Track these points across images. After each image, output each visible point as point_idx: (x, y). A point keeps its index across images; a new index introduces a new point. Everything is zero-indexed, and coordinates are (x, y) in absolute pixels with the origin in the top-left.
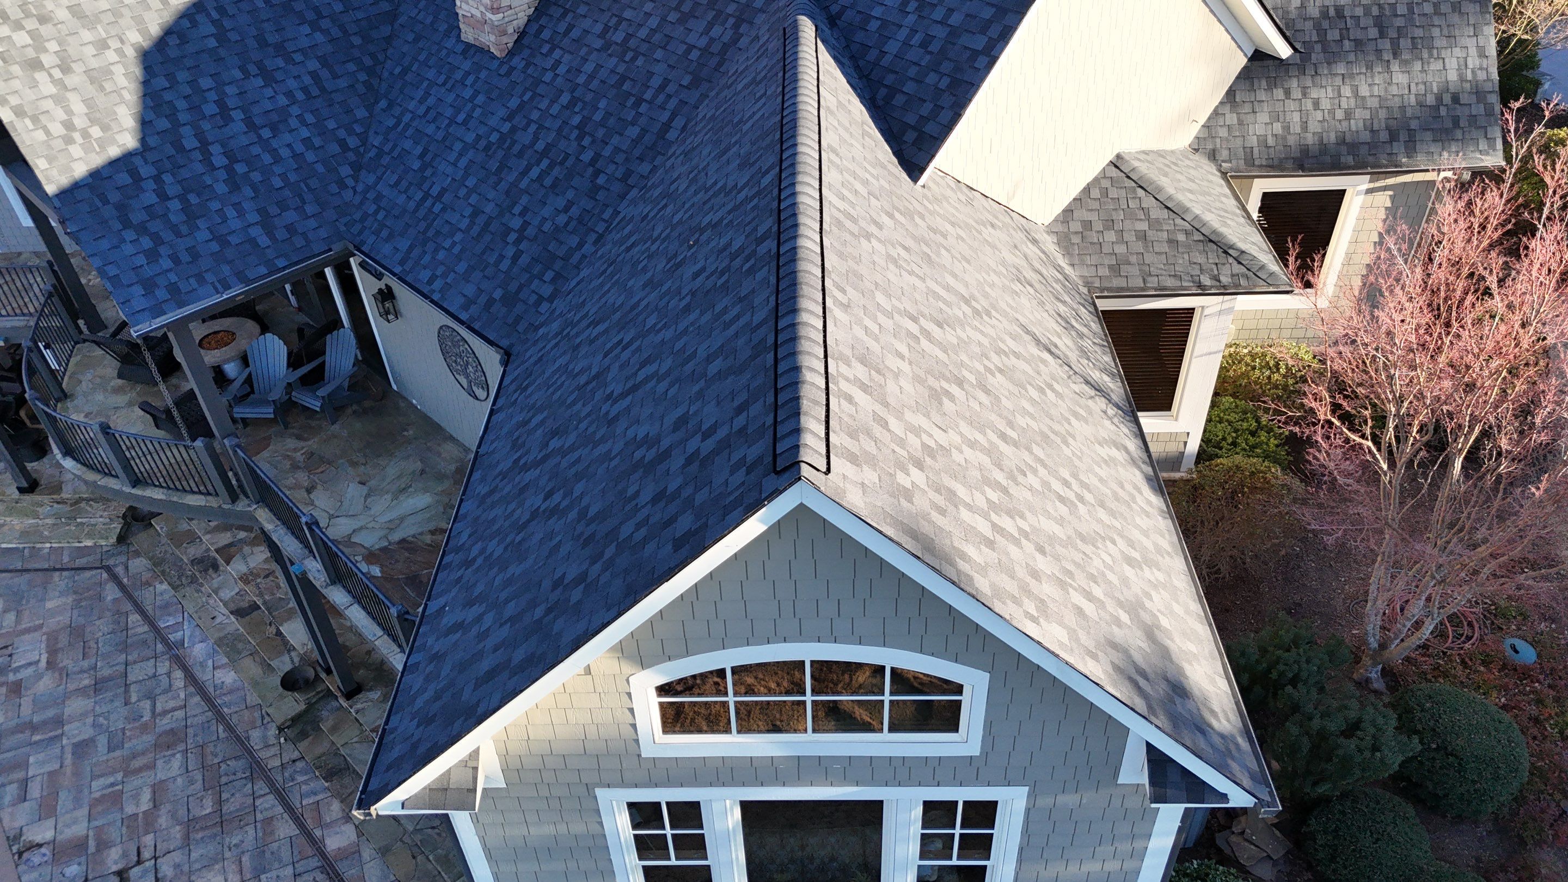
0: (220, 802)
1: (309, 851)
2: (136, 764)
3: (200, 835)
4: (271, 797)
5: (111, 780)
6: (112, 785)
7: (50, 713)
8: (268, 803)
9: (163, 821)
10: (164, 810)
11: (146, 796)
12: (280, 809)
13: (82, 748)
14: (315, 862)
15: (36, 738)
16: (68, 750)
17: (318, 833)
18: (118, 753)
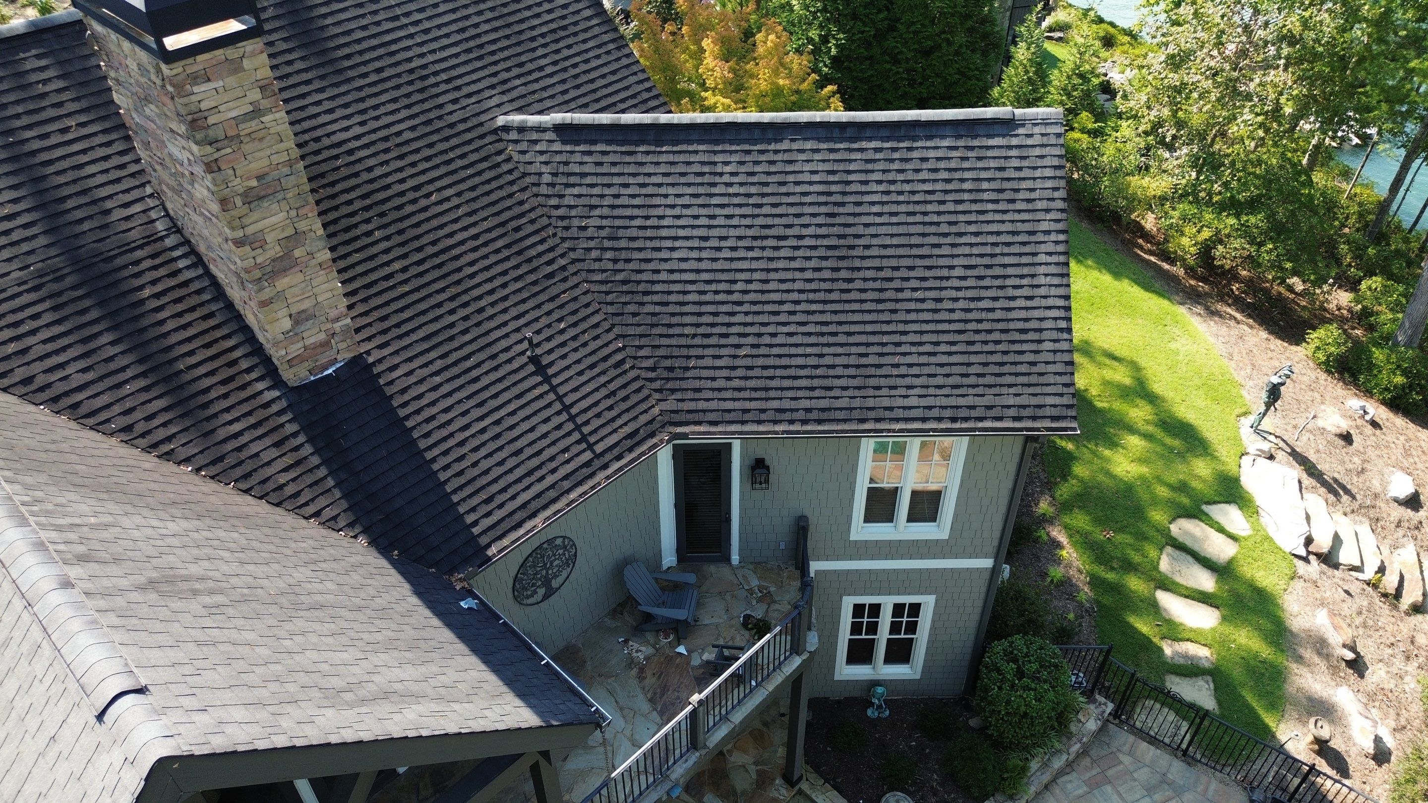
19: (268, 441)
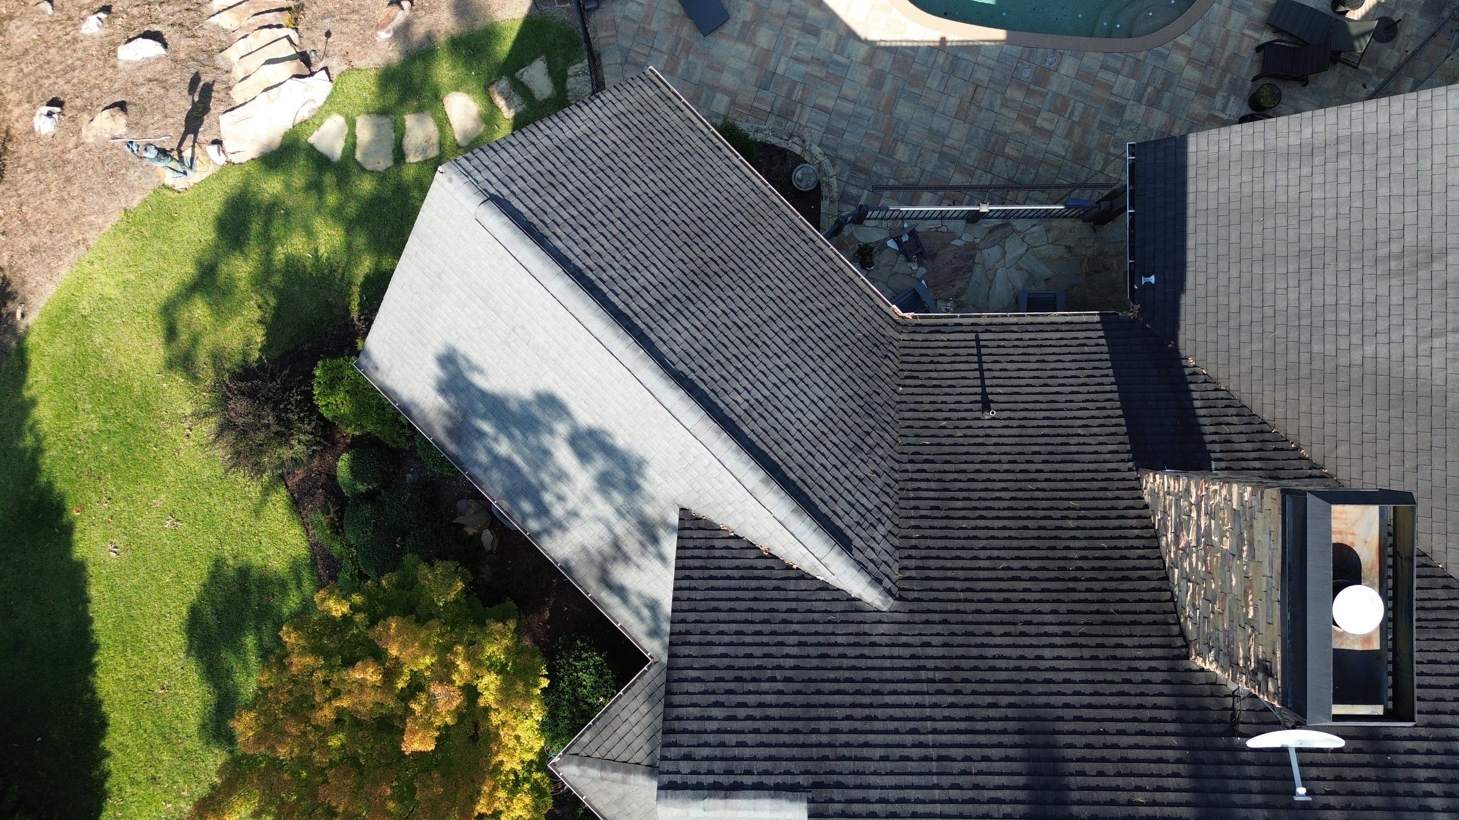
0: (1008, 157)
1: (932, 184)
2: (1078, 131)
3: (993, 140)
4: (987, 183)
5: (1076, 113)
6: (1072, 113)
7: (1165, 103)
8: (986, 180)
9: (1021, 127)
10: (1028, 130)
11: (1047, 126)
12: (974, 183)
13: (1118, 109)
14: (923, 182)
15: (1150, 89)
16: (1124, 102)
17: (941, 193)
18: (1096, 125)
19: (1236, 446)
